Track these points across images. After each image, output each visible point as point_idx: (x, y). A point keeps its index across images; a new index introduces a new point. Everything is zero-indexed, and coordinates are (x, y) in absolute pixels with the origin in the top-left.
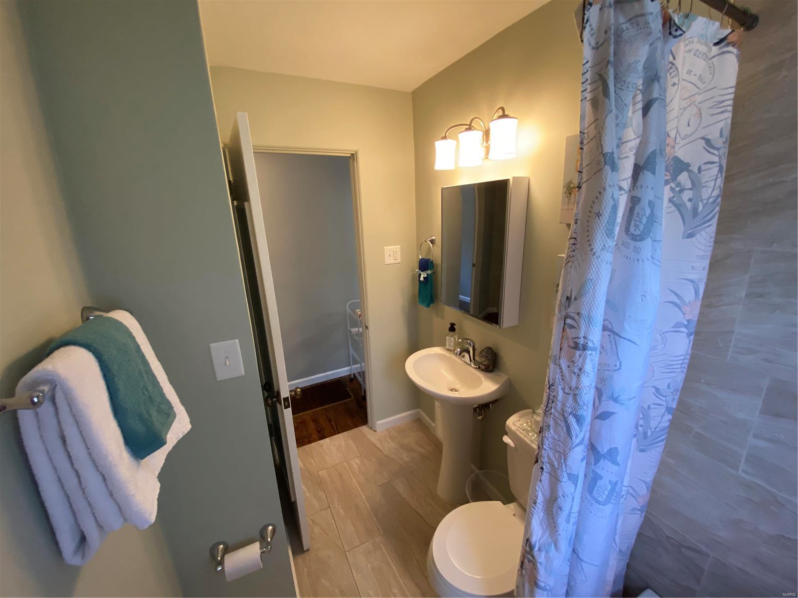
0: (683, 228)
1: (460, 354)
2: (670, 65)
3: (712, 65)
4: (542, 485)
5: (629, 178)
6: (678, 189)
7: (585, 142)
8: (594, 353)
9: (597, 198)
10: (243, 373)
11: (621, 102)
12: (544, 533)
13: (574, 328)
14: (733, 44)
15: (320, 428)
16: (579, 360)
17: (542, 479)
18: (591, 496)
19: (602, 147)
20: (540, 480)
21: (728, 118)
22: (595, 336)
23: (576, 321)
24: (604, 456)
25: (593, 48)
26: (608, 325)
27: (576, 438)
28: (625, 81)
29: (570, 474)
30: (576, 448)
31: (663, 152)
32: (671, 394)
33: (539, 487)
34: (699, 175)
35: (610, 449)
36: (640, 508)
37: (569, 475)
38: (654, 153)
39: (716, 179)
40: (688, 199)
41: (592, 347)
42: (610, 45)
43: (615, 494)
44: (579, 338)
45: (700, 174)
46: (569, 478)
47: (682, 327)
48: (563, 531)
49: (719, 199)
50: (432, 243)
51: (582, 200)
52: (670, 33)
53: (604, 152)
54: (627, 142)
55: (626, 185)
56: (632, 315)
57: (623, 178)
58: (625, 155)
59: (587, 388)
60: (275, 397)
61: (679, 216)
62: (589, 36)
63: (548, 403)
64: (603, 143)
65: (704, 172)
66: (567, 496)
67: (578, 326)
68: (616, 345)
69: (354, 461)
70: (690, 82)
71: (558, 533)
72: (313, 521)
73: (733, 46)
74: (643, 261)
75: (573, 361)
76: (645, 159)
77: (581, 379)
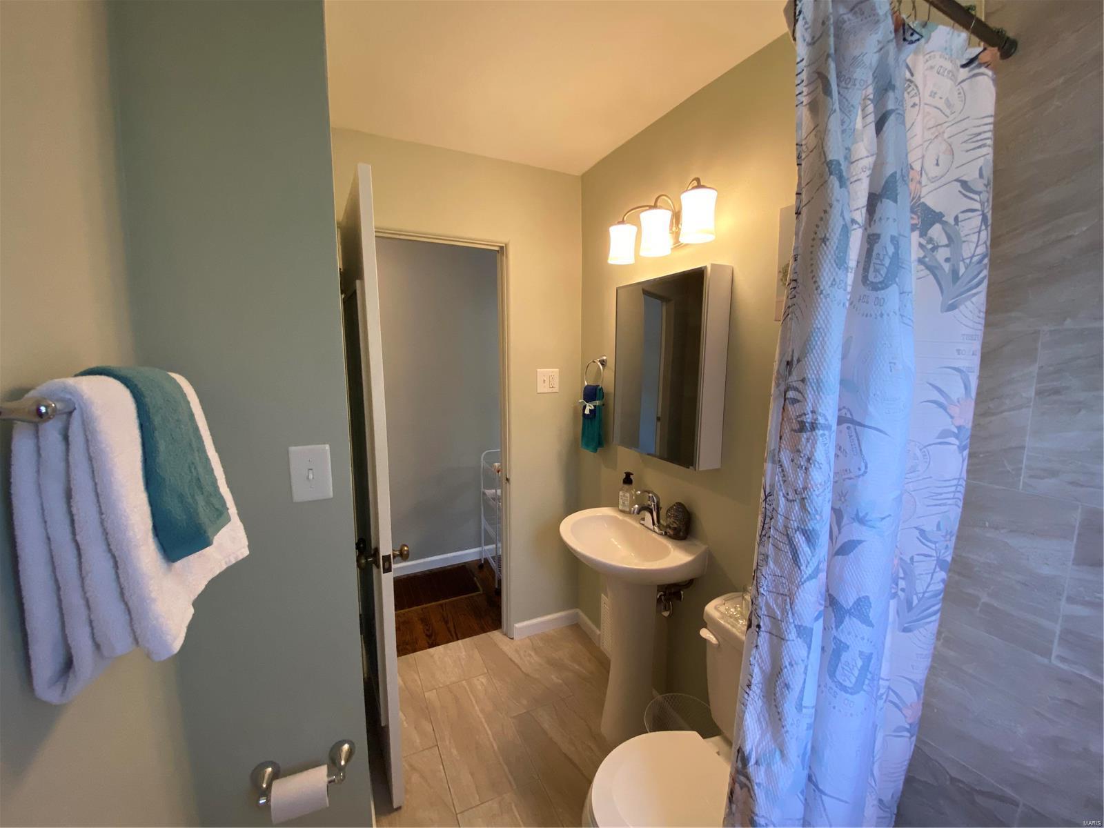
0: (941, 298)
1: (638, 513)
2: (908, 83)
3: (961, 91)
4: (760, 654)
5: (863, 207)
6: (930, 246)
7: (803, 156)
8: (826, 432)
9: (821, 219)
10: (331, 495)
11: (846, 103)
12: (763, 735)
13: (799, 401)
14: (987, 65)
15: (430, 631)
16: (806, 445)
17: (759, 644)
18: (833, 681)
19: (825, 154)
20: (756, 646)
21: (988, 154)
22: (827, 407)
23: (800, 392)
24: (849, 612)
25: (809, 44)
26: (846, 414)
27: (807, 567)
28: (850, 78)
29: (800, 627)
30: (808, 583)
31: (905, 179)
32: (943, 539)
33: (755, 658)
34: (956, 226)
35: (858, 600)
36: (908, 727)
37: (798, 627)
38: (893, 175)
39: (979, 232)
40: (944, 258)
41: (824, 424)
42: (829, 36)
43: (869, 676)
44: (805, 414)
45: (958, 225)
46: (798, 634)
47: (951, 437)
48: (792, 724)
49: (986, 261)
50: (602, 364)
51: (802, 228)
52: (905, 39)
53: (828, 160)
54: (858, 160)
55: (860, 216)
56: (878, 393)
57: (856, 208)
58: (855, 178)
59: (818, 486)
60: (371, 556)
61: (935, 281)
62: (804, 30)
63: (764, 523)
64: (826, 149)
65: (963, 222)
66: (797, 664)
67: (804, 397)
68: (858, 440)
69: (478, 680)
70: (936, 107)
71: (785, 729)
72: (411, 766)
73: (986, 67)
74: (888, 315)
75: (798, 451)
76: (883, 183)
77: (810, 475)
